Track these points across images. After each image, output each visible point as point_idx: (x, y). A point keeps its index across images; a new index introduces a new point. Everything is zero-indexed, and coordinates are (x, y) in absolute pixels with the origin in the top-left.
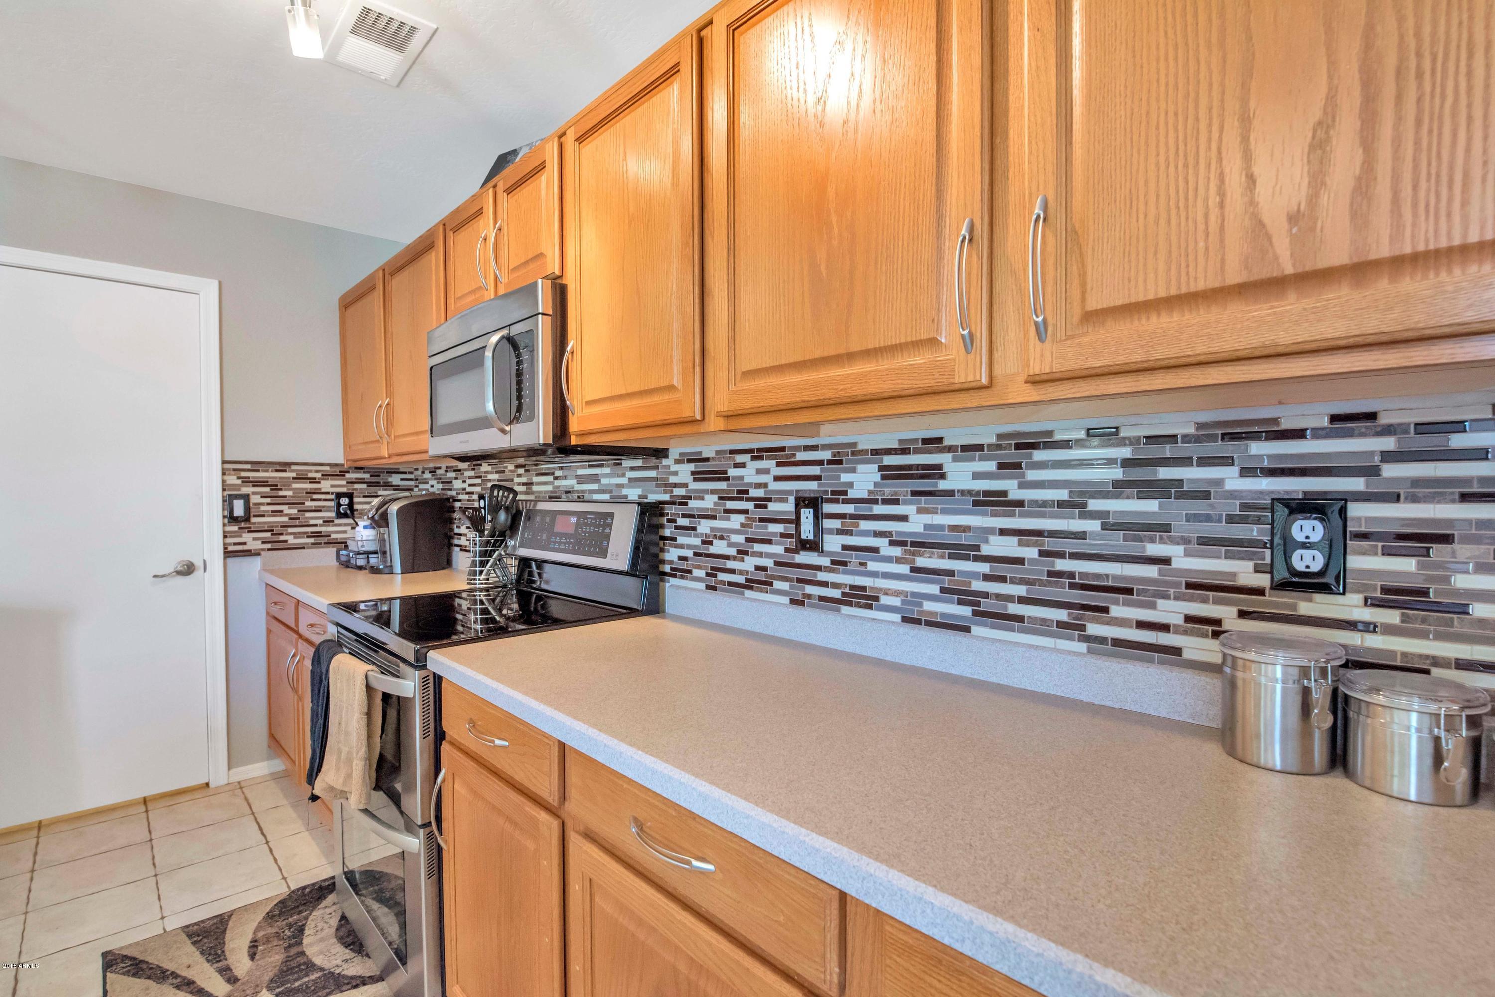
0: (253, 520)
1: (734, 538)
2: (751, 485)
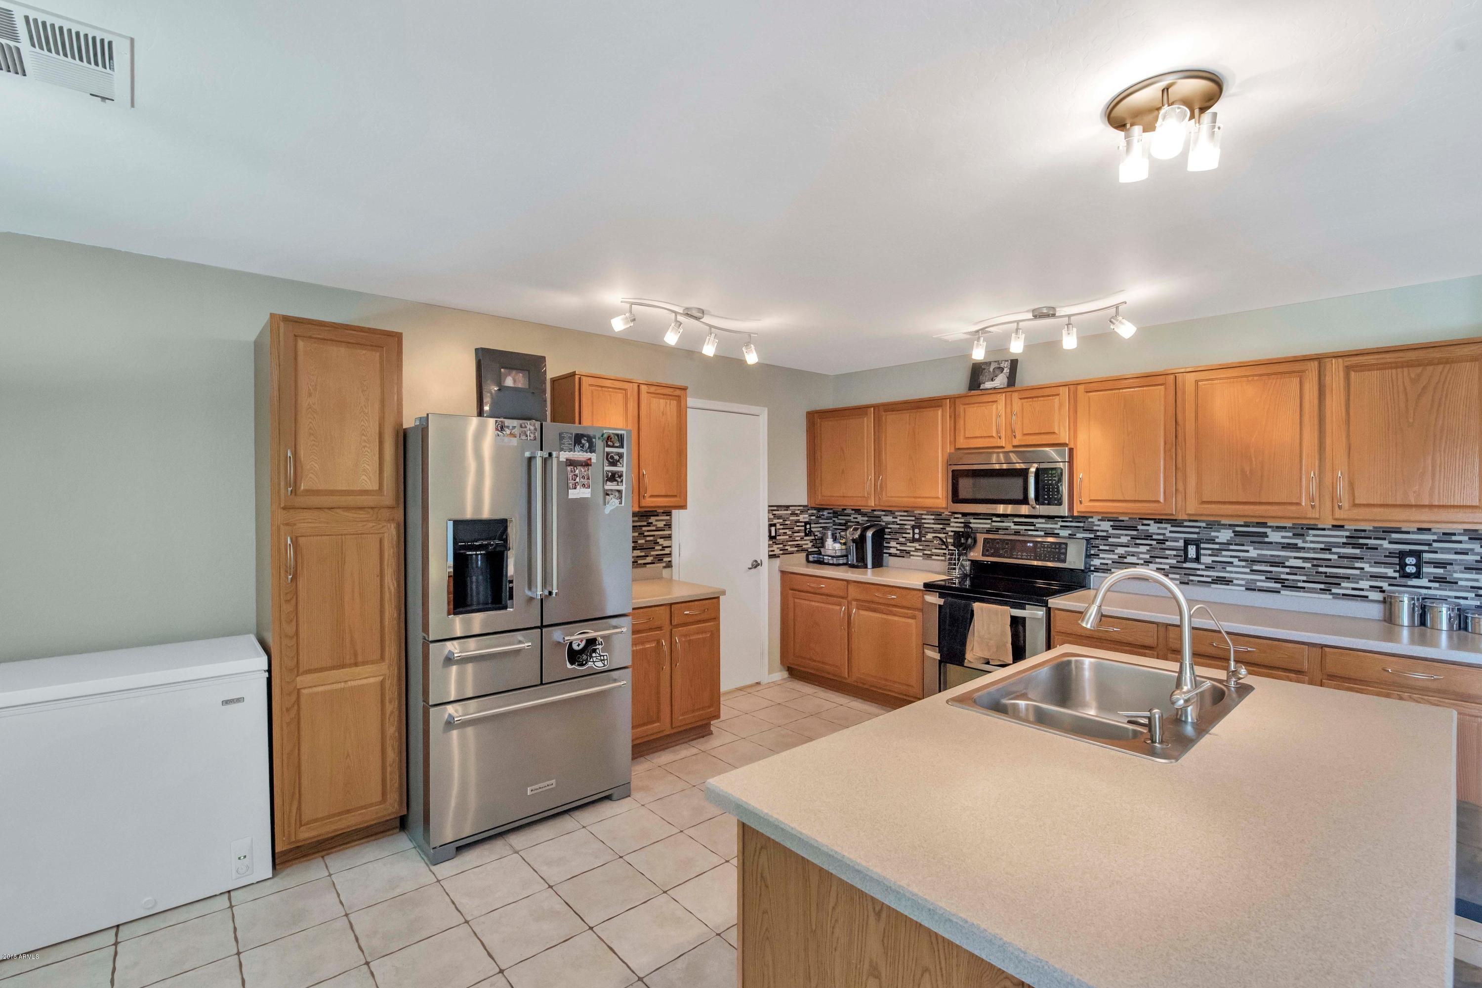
0: (778, 538)
1: (1141, 556)
2: (1154, 534)
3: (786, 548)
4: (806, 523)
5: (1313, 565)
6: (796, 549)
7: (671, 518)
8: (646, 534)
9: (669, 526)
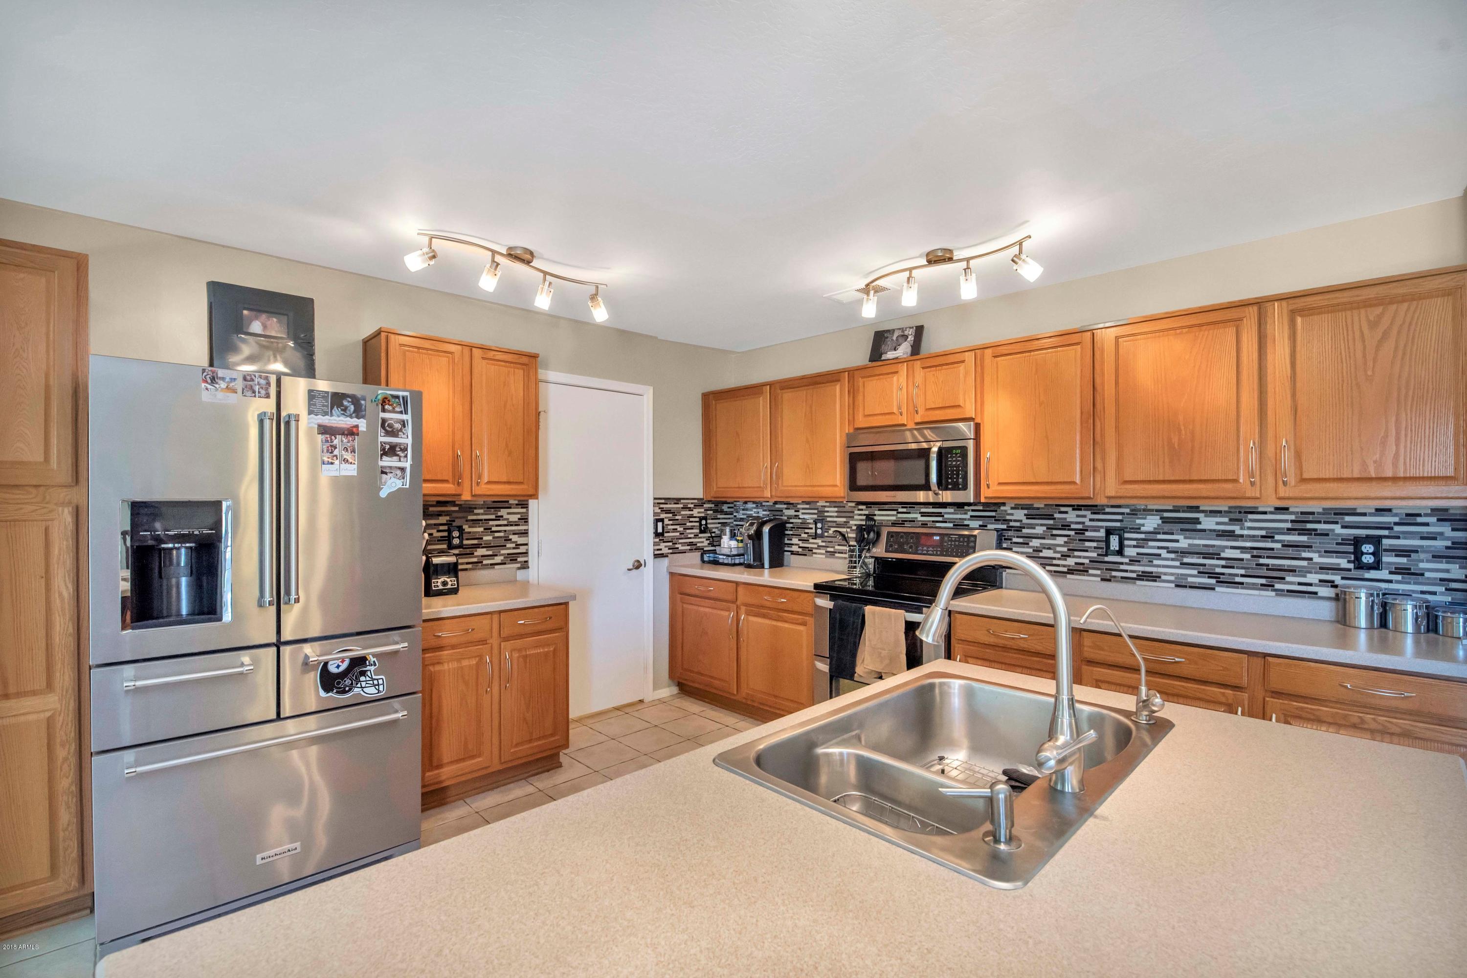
0: (666, 535)
1: (1059, 549)
2: (1072, 523)
3: (677, 546)
4: (701, 519)
5: (1253, 556)
6: (689, 547)
7: (528, 510)
8: (494, 529)
9: (525, 520)
